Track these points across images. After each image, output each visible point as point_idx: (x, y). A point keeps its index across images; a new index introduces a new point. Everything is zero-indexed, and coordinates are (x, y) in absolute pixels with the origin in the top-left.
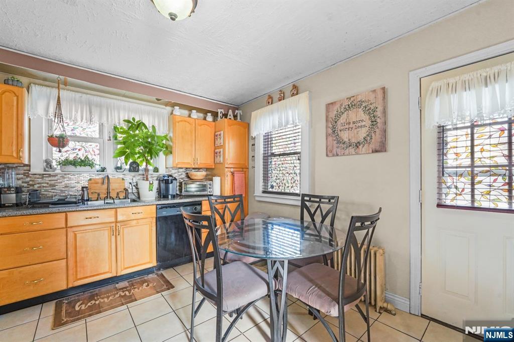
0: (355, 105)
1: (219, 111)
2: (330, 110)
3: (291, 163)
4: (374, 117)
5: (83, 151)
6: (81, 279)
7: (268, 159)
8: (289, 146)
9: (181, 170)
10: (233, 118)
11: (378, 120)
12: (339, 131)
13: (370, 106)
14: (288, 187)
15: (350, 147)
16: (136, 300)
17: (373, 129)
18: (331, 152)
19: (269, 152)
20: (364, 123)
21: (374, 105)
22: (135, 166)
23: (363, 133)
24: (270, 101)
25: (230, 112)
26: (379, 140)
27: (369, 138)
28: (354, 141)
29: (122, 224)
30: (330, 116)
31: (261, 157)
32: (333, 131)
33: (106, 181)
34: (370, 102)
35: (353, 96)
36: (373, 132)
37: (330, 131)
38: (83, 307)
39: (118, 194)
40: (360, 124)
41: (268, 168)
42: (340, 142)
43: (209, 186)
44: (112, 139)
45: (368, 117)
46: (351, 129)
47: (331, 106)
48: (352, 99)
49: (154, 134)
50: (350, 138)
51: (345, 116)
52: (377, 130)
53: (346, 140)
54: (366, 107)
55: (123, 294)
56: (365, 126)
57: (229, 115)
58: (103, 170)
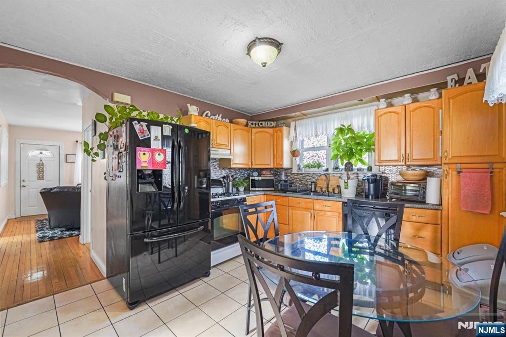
1: (449, 79)
5: (317, 157)
22: (349, 165)
25: (470, 72)
39: (333, 189)
57: (467, 77)
58: (327, 170)
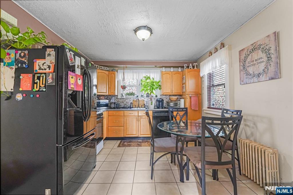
0: (256, 48)
1: (185, 65)
2: (241, 55)
3: (222, 90)
4: (269, 54)
5: (132, 90)
6: (127, 135)
7: (210, 88)
8: (222, 79)
9: (167, 96)
10: (192, 68)
11: (272, 56)
12: (247, 67)
13: (266, 47)
14: (221, 105)
15: (255, 77)
16: (141, 146)
17: (269, 63)
18: (243, 82)
19: (212, 84)
20: (262, 60)
21: (269, 46)
22: (148, 95)
23: (262, 66)
24: (210, 54)
25: (191, 65)
26: (274, 70)
27: (266, 70)
28: (256, 73)
29: (140, 117)
30: (241, 58)
31: (206, 87)
32: (244, 67)
33: (138, 100)
34: (266, 45)
35: (255, 43)
36: (269, 65)
37: (242, 68)
38: (126, 144)
39: (142, 106)
40: (260, 61)
41: (211, 94)
42: (248, 75)
43: (178, 104)
44: (140, 84)
45: (265, 55)
46: (254, 65)
47: (242, 52)
48: (254, 45)
49: (153, 81)
50: (254, 71)
51: (250, 57)
52: (272, 63)
53: (251, 72)
54: (263, 48)
55: (138, 143)
56: (263, 61)
57: (190, 66)
58: (137, 97)
